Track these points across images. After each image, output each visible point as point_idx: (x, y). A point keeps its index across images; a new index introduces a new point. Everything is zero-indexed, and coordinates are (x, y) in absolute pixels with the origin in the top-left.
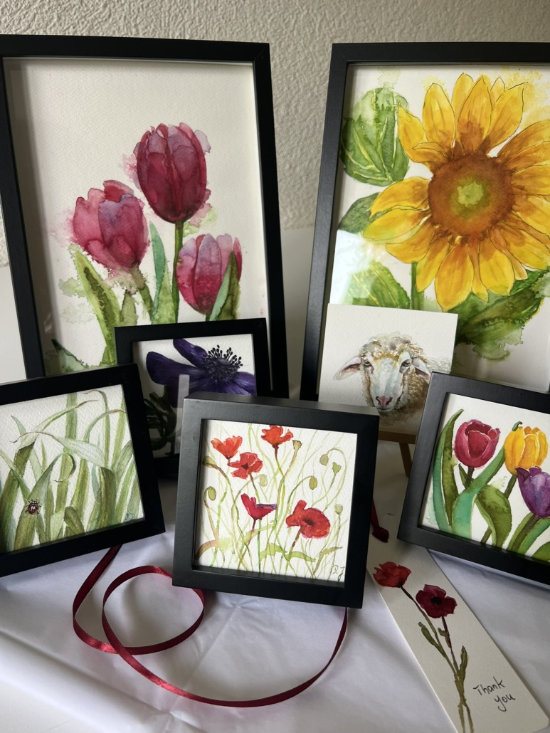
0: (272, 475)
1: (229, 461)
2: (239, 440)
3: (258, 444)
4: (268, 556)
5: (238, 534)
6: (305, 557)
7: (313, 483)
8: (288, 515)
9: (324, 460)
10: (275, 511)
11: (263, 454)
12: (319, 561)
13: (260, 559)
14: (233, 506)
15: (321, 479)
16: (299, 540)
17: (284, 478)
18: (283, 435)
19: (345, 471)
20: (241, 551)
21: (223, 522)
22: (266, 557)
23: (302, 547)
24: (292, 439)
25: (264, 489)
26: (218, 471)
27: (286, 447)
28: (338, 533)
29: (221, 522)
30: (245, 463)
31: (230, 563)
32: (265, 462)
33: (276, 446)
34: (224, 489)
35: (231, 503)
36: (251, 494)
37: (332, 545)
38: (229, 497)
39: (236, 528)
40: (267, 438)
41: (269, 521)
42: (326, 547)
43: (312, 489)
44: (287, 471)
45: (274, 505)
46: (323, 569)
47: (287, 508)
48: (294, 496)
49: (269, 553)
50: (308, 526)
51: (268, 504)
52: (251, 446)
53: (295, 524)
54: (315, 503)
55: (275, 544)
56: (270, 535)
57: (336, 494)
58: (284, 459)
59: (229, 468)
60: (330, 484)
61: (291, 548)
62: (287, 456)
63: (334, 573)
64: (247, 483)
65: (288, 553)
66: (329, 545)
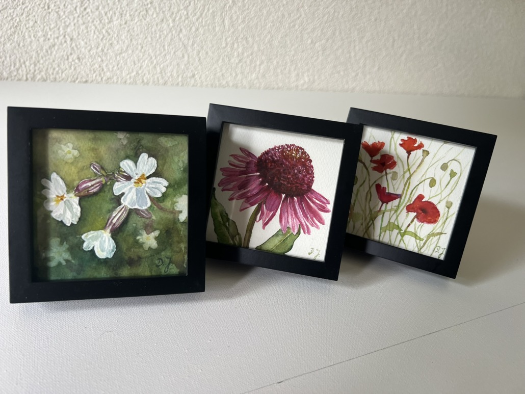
0: (402, 173)
1: (372, 159)
2: (382, 145)
3: (396, 149)
4: (388, 231)
6: (416, 236)
7: (433, 183)
8: (408, 204)
9: (444, 167)
10: (399, 199)
11: (398, 156)
12: (426, 241)
13: (381, 231)
14: (368, 191)
15: (439, 180)
16: (414, 223)
18: (416, 145)
19: (460, 177)
22: (385, 232)
23: (415, 229)
24: (422, 149)
25: (394, 182)
26: (363, 165)
27: (416, 154)
28: (445, 223)
30: (382, 162)
32: (399, 163)
33: (409, 153)
34: (364, 178)
35: (368, 189)
36: (384, 185)
37: (439, 231)
39: (368, 206)
40: (403, 145)
41: (394, 205)
42: (434, 231)
43: (431, 187)
44: (415, 172)
45: (399, 195)
46: (428, 248)
47: (409, 198)
48: (416, 190)
49: (388, 229)
50: (423, 214)
51: (395, 193)
52: (390, 150)
53: (413, 211)
54: (432, 197)
55: (394, 223)
56: (392, 216)
57: (449, 193)
58: (413, 163)
59: (370, 164)
60: (446, 185)
61: (406, 228)
62: (416, 161)
63: (436, 252)
64: (382, 176)
65: (403, 231)
66: (436, 230)
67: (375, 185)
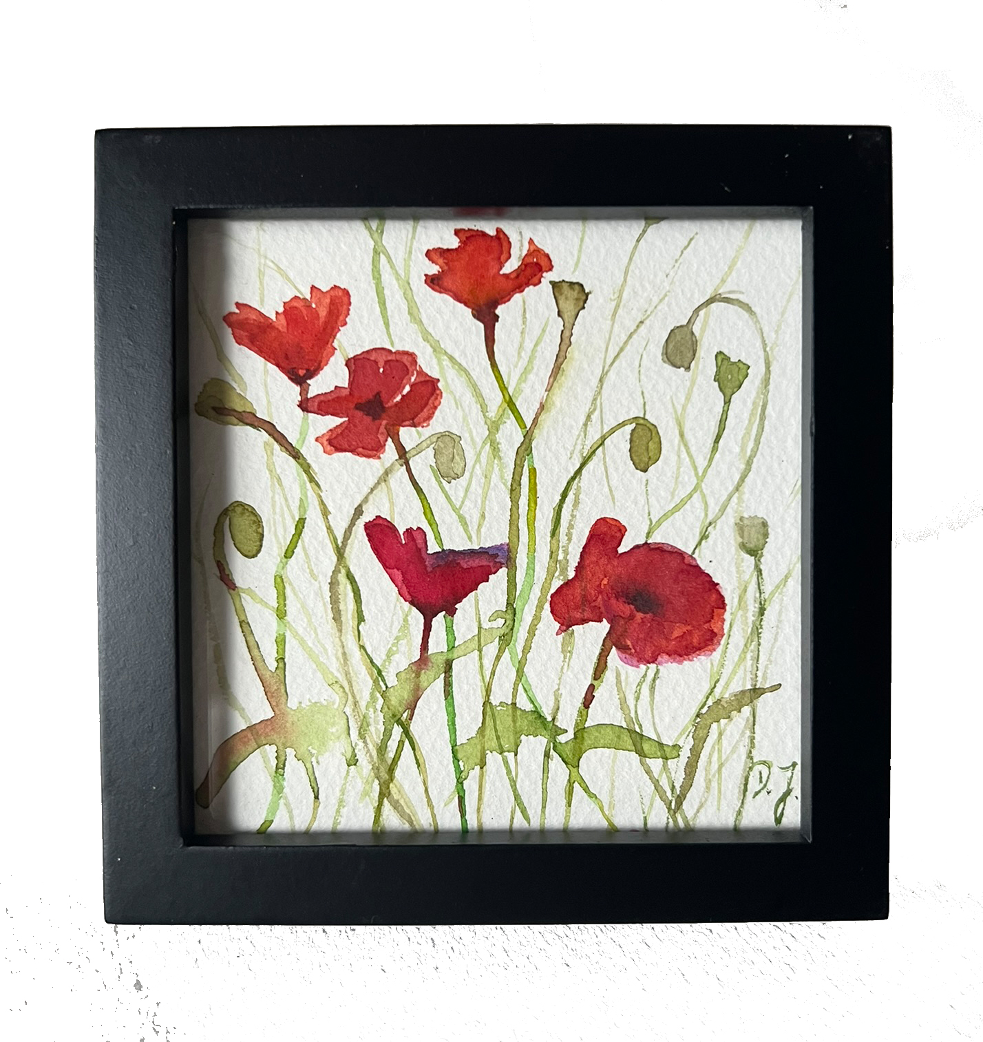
0: (482, 432)
1: (304, 390)
2: (339, 302)
3: (414, 313)
4: (493, 759)
5: (364, 683)
6: (636, 741)
7: (645, 444)
8: (557, 584)
9: (680, 349)
10: (503, 572)
11: (437, 349)
12: (695, 754)
13: (459, 771)
14: (336, 572)
15: (672, 424)
16: (609, 675)
17: (528, 436)
18: (510, 267)
19: (766, 381)
20: (382, 749)
21: (302, 642)
22: (483, 764)
23: (623, 702)
24: (548, 277)
25: (456, 489)
26: (263, 437)
27: (528, 314)
28: (757, 631)
29: (291, 643)
30: (369, 395)
31: (341, 803)
32: (451, 385)
33: (487, 316)
34: (295, 505)
35: (327, 561)
36: (406, 517)
37: (741, 683)
38: (317, 543)
39: (356, 656)
40: (447, 282)
41: (486, 612)
42: (718, 691)
43: (645, 471)
44: (542, 407)
45: (499, 548)
46: (714, 784)
47: (552, 554)
48: (576, 503)
49: (494, 744)
50: (639, 615)
51: (477, 548)
52: (387, 325)
53: (586, 615)
54: (659, 522)
55: (514, 704)
56: (493, 673)
57: (737, 477)
58: (523, 363)
59: (305, 419)
60: (710, 442)
61: (580, 712)
62: (534, 350)
63: (757, 793)
64: (387, 473)
65: (570, 735)
66: (727, 684)
67: (360, 532)
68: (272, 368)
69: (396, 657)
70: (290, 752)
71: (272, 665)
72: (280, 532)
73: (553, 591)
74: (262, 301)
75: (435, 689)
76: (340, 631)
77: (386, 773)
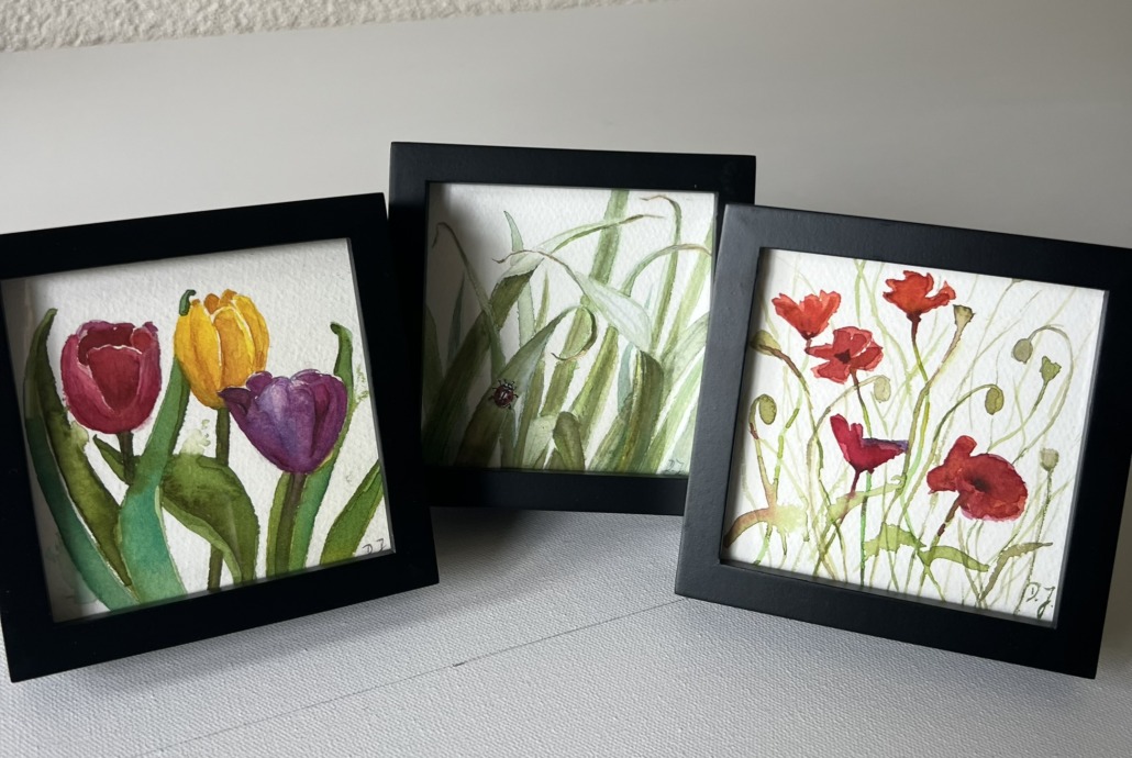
0: (902, 378)
1: (809, 344)
2: (834, 301)
3: (874, 311)
4: (883, 553)
5: (819, 500)
6: (965, 559)
7: (994, 400)
8: (932, 467)
9: (1022, 351)
10: (903, 455)
11: (885, 332)
12: (997, 571)
13: (863, 556)
14: (812, 439)
15: (1012, 392)
16: (955, 521)
17: (928, 385)
18: (932, 294)
19: (1070, 377)
20: (823, 536)
21: (788, 472)
22: (877, 555)
23: (960, 538)
24: (952, 302)
25: (883, 406)
26: (783, 363)
27: (937, 321)
28: (1043, 512)
29: (783, 471)
30: (843, 350)
31: (798, 558)
32: (889, 351)
33: (914, 318)
34: (795, 401)
35: (809, 433)
36: (853, 416)
37: (1029, 538)
38: (803, 421)
39: (816, 485)
40: (896, 298)
41: (890, 475)
42: (1015, 541)
43: (992, 414)
44: (938, 370)
45: (903, 442)
46: (1005, 590)
47: (933, 451)
48: (950, 426)
49: (885, 545)
50: (977, 492)
51: (890, 439)
52: (858, 315)
53: (947, 486)
54: (996, 443)
55: (899, 526)
56: (890, 508)
57: (1045, 426)
58: (931, 346)
59: (807, 358)
60: (1032, 405)
61: (935, 538)
62: (938, 340)
63: (1029, 599)
64: (846, 392)
65: (928, 549)
66: (1022, 537)
67: (827, 421)
68: (794, 330)
69: (837, 490)
70: (774, 528)
71: (771, 481)
72: (785, 414)
73: (930, 470)
74: (794, 294)
75: (856, 510)
76: (810, 470)
77: (824, 549)
